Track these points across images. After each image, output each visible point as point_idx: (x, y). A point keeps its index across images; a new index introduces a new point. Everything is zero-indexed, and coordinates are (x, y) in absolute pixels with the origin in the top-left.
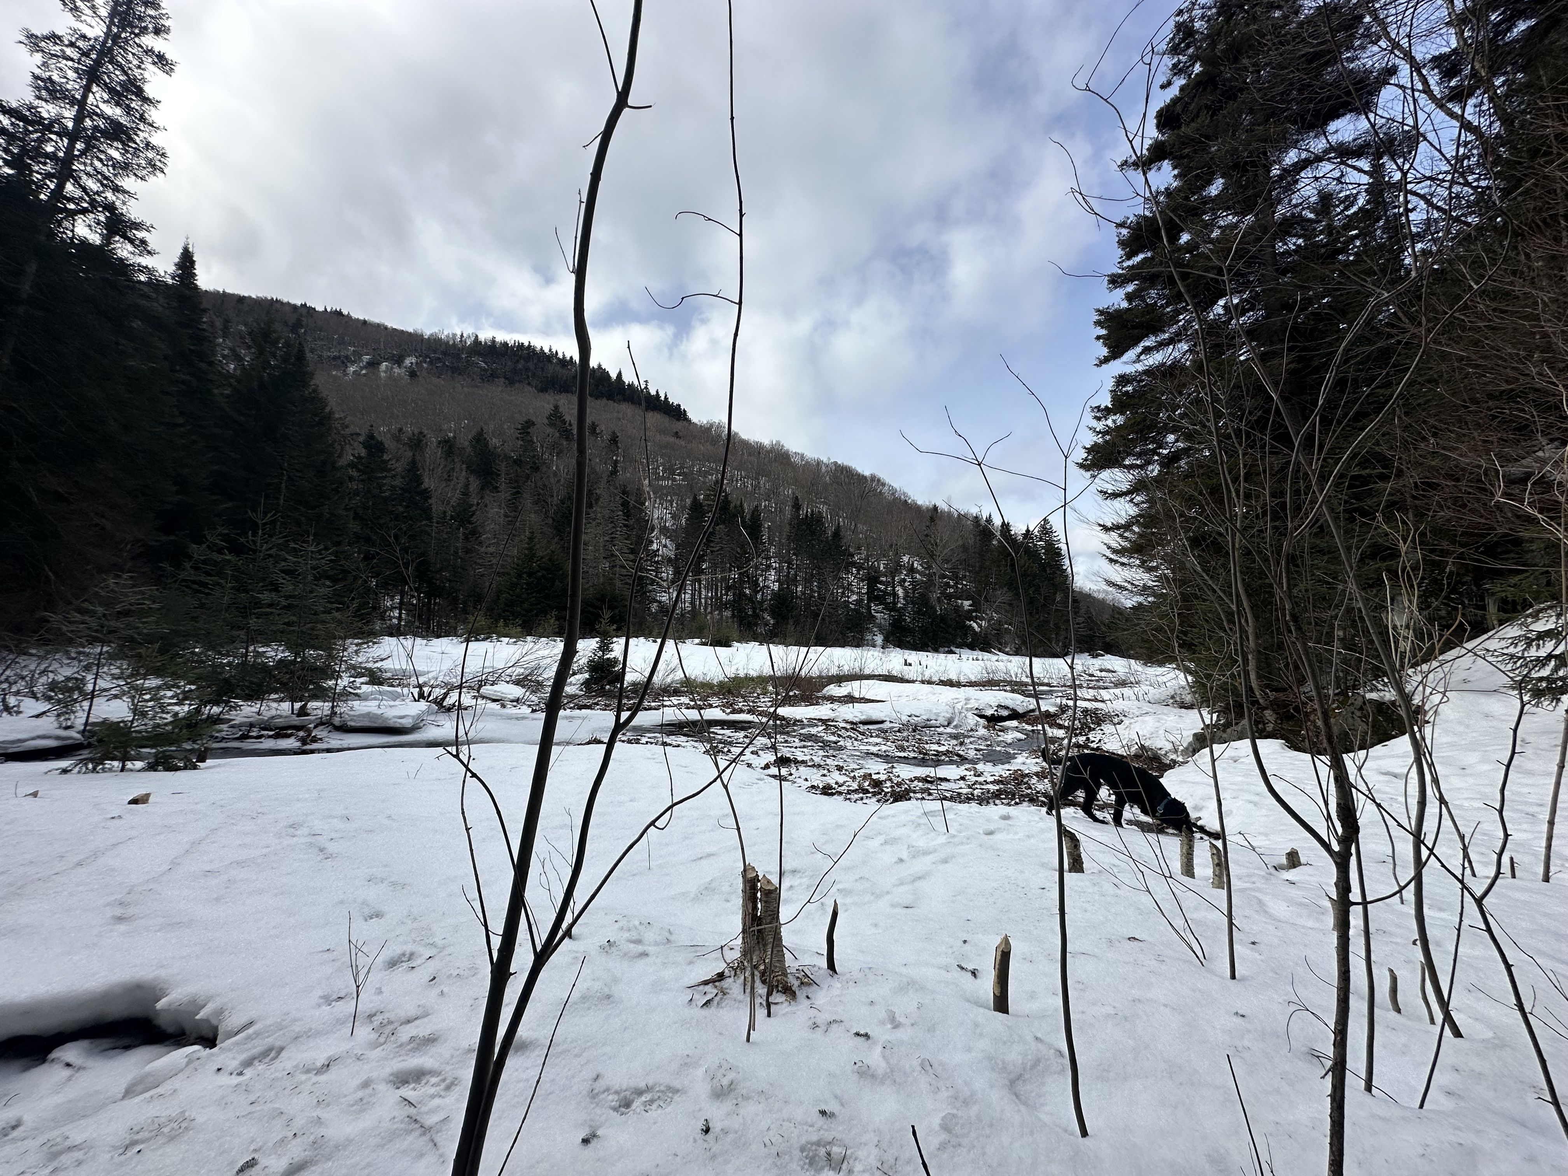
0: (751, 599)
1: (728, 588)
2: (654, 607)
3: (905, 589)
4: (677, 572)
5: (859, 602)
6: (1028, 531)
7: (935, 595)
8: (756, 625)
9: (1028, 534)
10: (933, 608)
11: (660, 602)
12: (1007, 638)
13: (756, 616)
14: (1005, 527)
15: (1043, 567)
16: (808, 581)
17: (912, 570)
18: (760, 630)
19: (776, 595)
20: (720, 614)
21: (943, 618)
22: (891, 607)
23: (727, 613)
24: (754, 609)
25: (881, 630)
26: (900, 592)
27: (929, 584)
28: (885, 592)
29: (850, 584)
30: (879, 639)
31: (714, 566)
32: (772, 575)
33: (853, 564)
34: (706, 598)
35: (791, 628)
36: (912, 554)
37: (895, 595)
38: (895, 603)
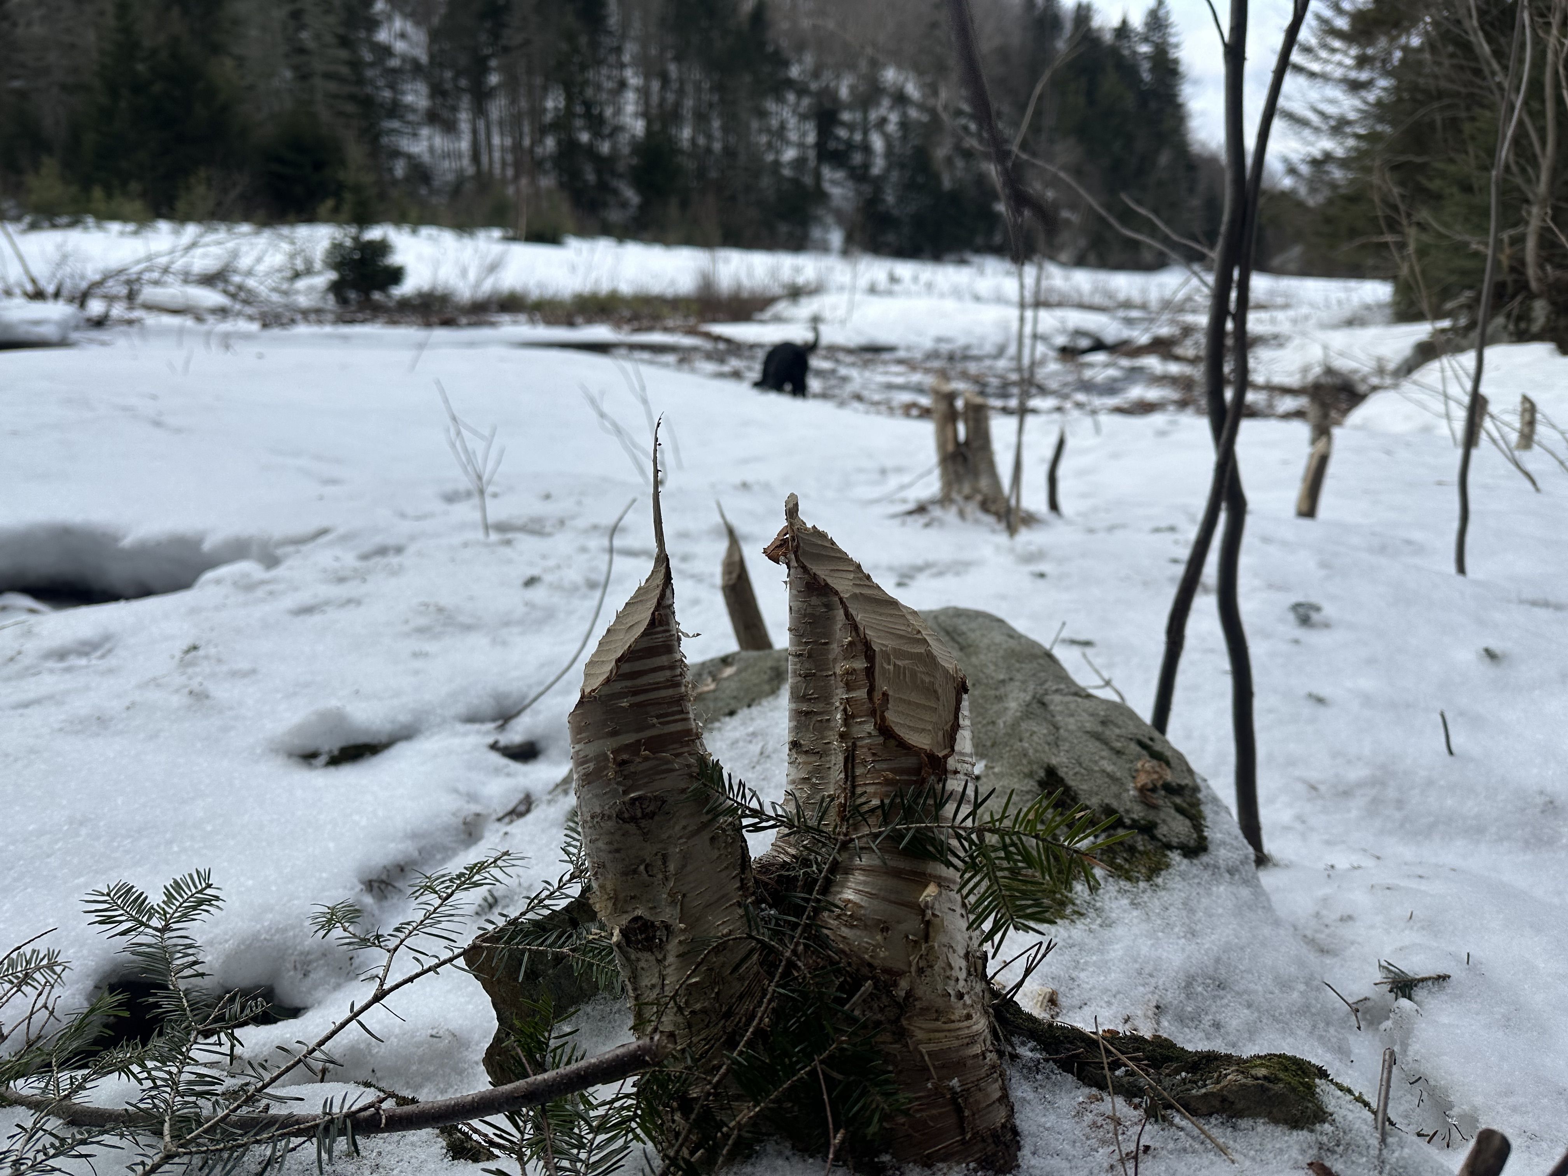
0: (590, 152)
1: (542, 130)
2: (400, 169)
3: (887, 137)
4: (437, 91)
5: (799, 163)
6: (1124, 23)
7: (941, 152)
8: (605, 205)
9: (1123, 31)
10: (936, 177)
11: (409, 157)
12: (1065, 236)
13: (603, 187)
14: (1083, 15)
15: (1145, 96)
16: (701, 118)
17: (900, 99)
18: (615, 216)
19: (640, 148)
20: (533, 181)
21: (955, 197)
22: (859, 175)
23: (547, 182)
24: (599, 172)
25: (841, 218)
26: (878, 143)
27: (934, 125)
28: (850, 145)
29: (783, 127)
30: (836, 238)
31: (511, 84)
32: (630, 103)
33: (789, 83)
34: (503, 149)
35: (673, 210)
36: (900, 66)
37: (867, 149)
38: (866, 166)
